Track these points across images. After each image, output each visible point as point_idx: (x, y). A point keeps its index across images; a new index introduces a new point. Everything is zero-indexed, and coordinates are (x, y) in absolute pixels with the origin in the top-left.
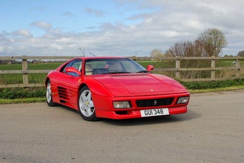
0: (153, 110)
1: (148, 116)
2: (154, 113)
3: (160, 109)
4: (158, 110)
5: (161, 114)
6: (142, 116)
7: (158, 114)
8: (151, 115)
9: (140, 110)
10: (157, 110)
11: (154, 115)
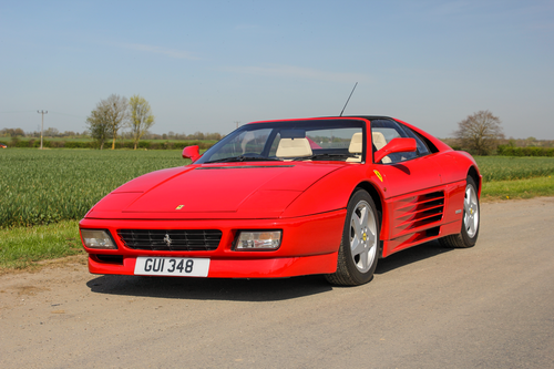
0: (167, 260)
1: (152, 273)
2: (168, 267)
3: (185, 261)
4: (182, 263)
5: (184, 274)
6: (136, 273)
7: (177, 273)
8: (159, 273)
9: (135, 256)
10: (178, 261)
11: (165, 273)
